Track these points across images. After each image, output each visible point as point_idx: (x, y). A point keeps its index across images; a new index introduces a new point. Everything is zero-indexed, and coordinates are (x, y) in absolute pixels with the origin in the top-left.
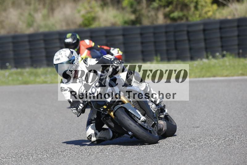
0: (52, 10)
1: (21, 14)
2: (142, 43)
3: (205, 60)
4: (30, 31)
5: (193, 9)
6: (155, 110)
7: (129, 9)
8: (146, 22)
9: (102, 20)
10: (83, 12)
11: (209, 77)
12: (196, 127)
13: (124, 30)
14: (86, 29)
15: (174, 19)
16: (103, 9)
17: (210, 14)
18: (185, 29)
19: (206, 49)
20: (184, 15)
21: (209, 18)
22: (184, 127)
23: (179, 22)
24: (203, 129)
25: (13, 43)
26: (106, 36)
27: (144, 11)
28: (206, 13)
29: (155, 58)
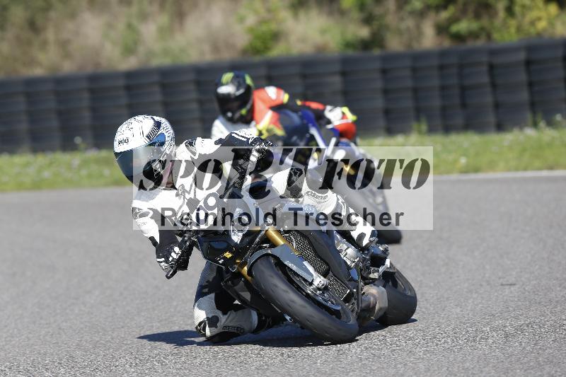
0: (180, 16)
1: (110, 26)
2: (386, 92)
3: (530, 132)
4: (131, 63)
5: (502, 14)
6: (354, 262)
7: (356, 15)
8: (395, 44)
9: (293, 38)
10: (251, 20)
11: (540, 169)
12: (508, 285)
13: (345, 61)
14: (257, 59)
15: (458, 38)
16: (296, 15)
17: (542, 25)
18: (485, 59)
19: (533, 106)
20: (482, 29)
21: (539, 35)
22: (481, 285)
23: (470, 44)
24: (524, 289)
25: (92, 91)
26: (304, 76)
27: (391, 20)
28: (533, 23)
29: (415, 125)
